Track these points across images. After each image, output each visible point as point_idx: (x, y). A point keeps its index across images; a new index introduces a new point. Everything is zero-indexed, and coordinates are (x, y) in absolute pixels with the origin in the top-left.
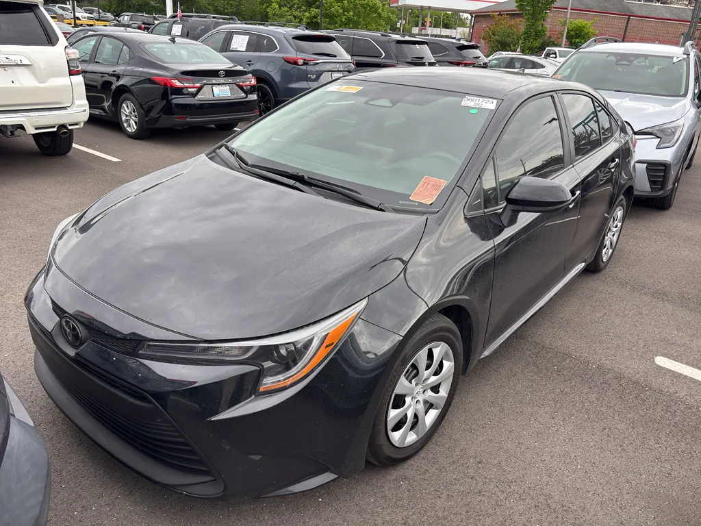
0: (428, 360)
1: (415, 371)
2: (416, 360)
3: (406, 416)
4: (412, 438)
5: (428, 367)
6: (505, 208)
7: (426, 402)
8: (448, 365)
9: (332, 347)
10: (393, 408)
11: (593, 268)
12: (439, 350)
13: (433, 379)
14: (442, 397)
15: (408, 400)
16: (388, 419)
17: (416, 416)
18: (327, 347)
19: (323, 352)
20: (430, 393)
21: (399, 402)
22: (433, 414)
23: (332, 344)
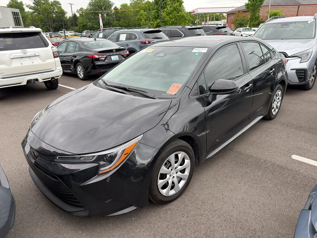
0: (175, 159)
1: (170, 164)
2: (169, 159)
3: (168, 182)
4: (172, 192)
5: (176, 162)
6: (209, 94)
7: (178, 177)
8: (187, 161)
9: (128, 154)
10: (160, 179)
11: (268, 118)
12: (181, 155)
13: (180, 167)
14: (186, 175)
15: (168, 176)
16: (158, 184)
17: (173, 183)
18: (125, 154)
19: (124, 157)
20: (179, 173)
21: (163, 176)
22: (183, 183)
23: (127, 153)
